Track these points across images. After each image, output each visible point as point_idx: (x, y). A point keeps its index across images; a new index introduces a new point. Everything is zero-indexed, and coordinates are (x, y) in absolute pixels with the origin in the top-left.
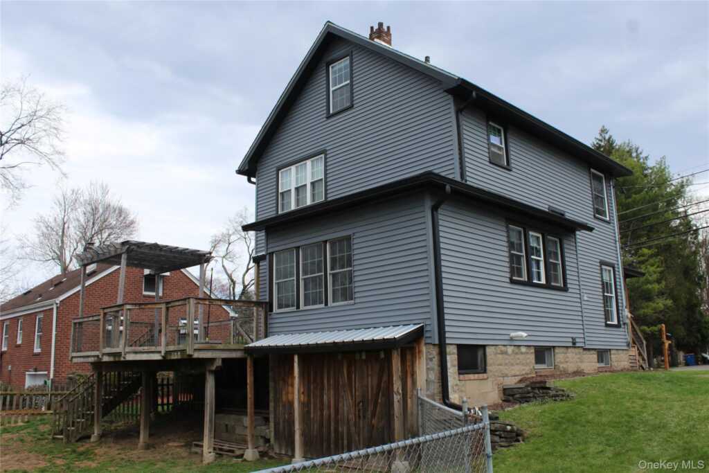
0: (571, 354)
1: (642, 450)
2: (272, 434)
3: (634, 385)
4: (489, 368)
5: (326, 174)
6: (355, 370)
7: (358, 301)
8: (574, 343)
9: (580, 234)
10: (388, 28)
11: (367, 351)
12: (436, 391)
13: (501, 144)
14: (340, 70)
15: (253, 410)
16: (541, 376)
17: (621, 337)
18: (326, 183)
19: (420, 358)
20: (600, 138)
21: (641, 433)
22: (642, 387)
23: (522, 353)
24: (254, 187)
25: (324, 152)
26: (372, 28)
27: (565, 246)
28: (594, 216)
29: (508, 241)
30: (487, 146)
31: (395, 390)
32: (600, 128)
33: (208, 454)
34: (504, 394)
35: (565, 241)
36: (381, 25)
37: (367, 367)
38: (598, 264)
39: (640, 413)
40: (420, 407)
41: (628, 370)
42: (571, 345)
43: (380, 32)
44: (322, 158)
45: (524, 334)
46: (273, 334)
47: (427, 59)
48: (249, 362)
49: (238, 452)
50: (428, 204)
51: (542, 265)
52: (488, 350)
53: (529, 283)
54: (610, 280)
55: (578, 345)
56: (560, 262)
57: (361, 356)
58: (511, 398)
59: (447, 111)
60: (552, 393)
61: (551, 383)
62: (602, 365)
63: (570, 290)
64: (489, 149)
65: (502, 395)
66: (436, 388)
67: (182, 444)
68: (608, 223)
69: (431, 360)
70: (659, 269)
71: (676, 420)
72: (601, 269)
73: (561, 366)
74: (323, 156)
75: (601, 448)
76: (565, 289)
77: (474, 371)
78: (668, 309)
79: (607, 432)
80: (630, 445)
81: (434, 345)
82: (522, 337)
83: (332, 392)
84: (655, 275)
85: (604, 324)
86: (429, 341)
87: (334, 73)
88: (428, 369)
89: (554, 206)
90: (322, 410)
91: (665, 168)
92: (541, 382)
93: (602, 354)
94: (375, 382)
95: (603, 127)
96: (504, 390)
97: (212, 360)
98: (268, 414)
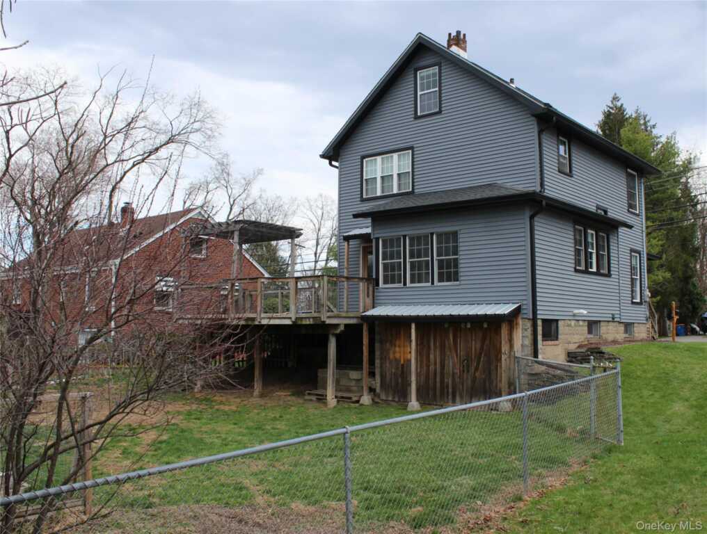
0: (612, 327)
1: (679, 394)
2: (378, 385)
3: (663, 352)
4: (560, 337)
5: (413, 168)
6: (460, 337)
7: (462, 282)
8: (613, 319)
9: (622, 230)
10: (464, 35)
11: (472, 323)
12: (530, 353)
13: (565, 154)
14: (428, 77)
15: (368, 366)
16: (591, 344)
17: (643, 311)
18: (413, 175)
19: (517, 329)
20: (611, 106)
21: (675, 384)
22: (670, 354)
23: (580, 326)
24: (336, 171)
25: (412, 148)
26: (450, 34)
27: (611, 240)
28: (628, 211)
29: (575, 239)
30: (556, 158)
31: (503, 351)
32: (612, 96)
33: (331, 400)
34: (569, 356)
35: (611, 237)
36: (459, 33)
37: (472, 333)
38: (629, 252)
39: (673, 371)
40: (516, 365)
41: (646, 340)
42: (611, 319)
43: (458, 40)
44: (409, 153)
45: (585, 312)
46: (381, 304)
47: (512, 81)
48: (365, 328)
49: (355, 399)
50: (528, 214)
51: (594, 256)
52: (560, 323)
53: (586, 272)
54: (637, 265)
55: (616, 320)
56: (606, 253)
57: (466, 326)
58: (574, 360)
59: (532, 130)
60: (607, 356)
61: (604, 349)
62: (627, 336)
63: (613, 276)
64: (558, 160)
65: (566, 357)
66: (529, 350)
67: (289, 394)
68: (638, 215)
69: (526, 330)
70: (660, 242)
71: (698, 376)
72: (631, 257)
73: (604, 336)
74: (410, 151)
75: (651, 393)
76: (609, 275)
77: (550, 338)
78: (666, 281)
79: (652, 384)
80: (669, 391)
81: (529, 319)
82: (582, 313)
83: (438, 353)
84: (657, 248)
85: (630, 302)
86: (525, 316)
87: (422, 78)
88: (523, 337)
89: (601, 204)
90: (428, 366)
91: (674, 144)
92: (596, 348)
93: (628, 326)
94: (478, 346)
95: (615, 94)
96: (568, 353)
97: (336, 326)
98: (374, 369)
